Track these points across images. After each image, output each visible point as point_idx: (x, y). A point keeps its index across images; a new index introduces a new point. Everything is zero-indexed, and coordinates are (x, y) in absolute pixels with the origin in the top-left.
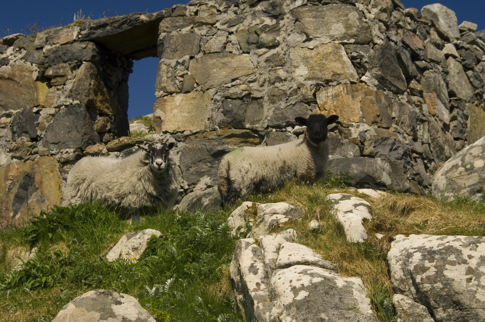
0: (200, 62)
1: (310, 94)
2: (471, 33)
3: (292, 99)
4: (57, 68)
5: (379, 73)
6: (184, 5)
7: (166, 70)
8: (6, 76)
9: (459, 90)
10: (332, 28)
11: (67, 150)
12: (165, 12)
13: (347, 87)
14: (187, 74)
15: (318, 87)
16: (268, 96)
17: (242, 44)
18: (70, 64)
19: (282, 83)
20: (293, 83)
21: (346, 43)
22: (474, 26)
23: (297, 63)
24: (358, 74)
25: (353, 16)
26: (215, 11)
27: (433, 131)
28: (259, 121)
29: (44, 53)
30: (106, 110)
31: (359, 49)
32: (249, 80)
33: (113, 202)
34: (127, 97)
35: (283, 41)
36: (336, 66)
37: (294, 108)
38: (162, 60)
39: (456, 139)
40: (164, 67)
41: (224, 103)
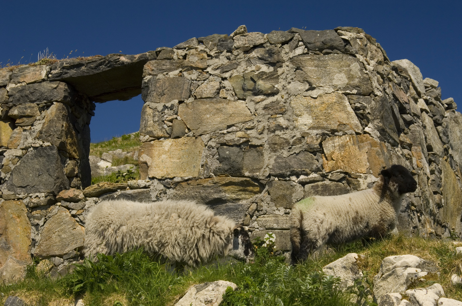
0: (190, 107)
1: (316, 144)
2: (433, 89)
3: (295, 148)
4: (23, 108)
5: (381, 124)
6: (169, 49)
7: (151, 114)
9: (434, 145)
10: (335, 77)
11: (38, 194)
12: (149, 55)
13: (353, 137)
14: (176, 118)
15: (324, 136)
16: (269, 144)
17: (237, 90)
18: (38, 105)
19: (284, 131)
20: (296, 132)
21: (349, 94)
22: (436, 83)
23: (300, 111)
24: (362, 125)
25: (355, 67)
26: (205, 55)
27: (422, 185)
28: (259, 169)
29: (8, 92)
30: (74, 153)
31: (361, 100)
32: (247, 127)
35: (283, 89)
36: (342, 116)
37: (298, 157)
38: (147, 103)
39: (435, 193)
40: (149, 111)
41: (220, 150)
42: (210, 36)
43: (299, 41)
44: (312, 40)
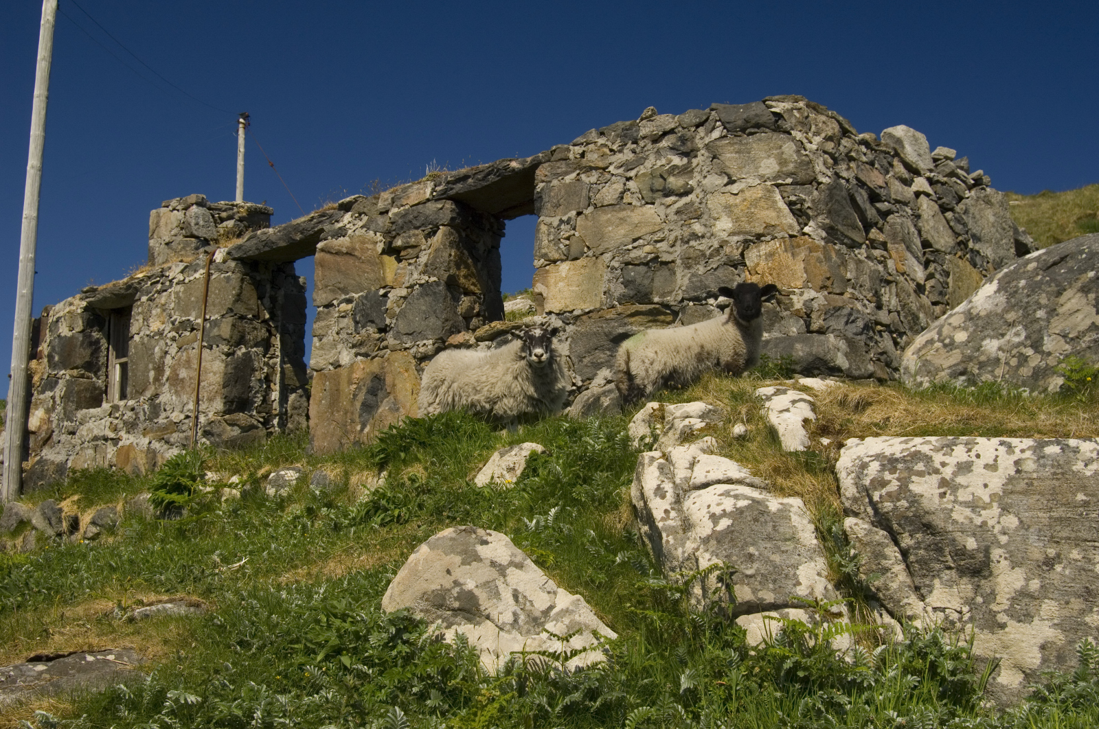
0: (590, 219)
1: (736, 254)
2: (949, 162)
3: (712, 262)
4: (407, 236)
5: (827, 221)
6: (566, 146)
7: (546, 231)
8: (344, 250)
9: (936, 238)
10: (762, 165)
11: (425, 342)
12: (542, 157)
13: (784, 242)
14: (574, 235)
15: (746, 244)
16: (681, 259)
17: (645, 192)
18: (423, 231)
19: (699, 241)
20: (713, 240)
21: (781, 185)
22: (952, 153)
23: (717, 213)
24: (799, 224)
25: (789, 148)
26: (606, 150)
27: (903, 295)
28: (670, 293)
29: (390, 218)
30: (472, 287)
31: (798, 191)
32: (656, 239)
33: (483, 407)
34: (499, 269)
35: (698, 185)
36: (769, 216)
37: (716, 273)
38: (541, 218)
39: (935, 304)
40: (544, 228)
41: (624, 271)
42: (613, 125)
43: (717, 121)
44: (732, 118)
